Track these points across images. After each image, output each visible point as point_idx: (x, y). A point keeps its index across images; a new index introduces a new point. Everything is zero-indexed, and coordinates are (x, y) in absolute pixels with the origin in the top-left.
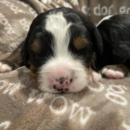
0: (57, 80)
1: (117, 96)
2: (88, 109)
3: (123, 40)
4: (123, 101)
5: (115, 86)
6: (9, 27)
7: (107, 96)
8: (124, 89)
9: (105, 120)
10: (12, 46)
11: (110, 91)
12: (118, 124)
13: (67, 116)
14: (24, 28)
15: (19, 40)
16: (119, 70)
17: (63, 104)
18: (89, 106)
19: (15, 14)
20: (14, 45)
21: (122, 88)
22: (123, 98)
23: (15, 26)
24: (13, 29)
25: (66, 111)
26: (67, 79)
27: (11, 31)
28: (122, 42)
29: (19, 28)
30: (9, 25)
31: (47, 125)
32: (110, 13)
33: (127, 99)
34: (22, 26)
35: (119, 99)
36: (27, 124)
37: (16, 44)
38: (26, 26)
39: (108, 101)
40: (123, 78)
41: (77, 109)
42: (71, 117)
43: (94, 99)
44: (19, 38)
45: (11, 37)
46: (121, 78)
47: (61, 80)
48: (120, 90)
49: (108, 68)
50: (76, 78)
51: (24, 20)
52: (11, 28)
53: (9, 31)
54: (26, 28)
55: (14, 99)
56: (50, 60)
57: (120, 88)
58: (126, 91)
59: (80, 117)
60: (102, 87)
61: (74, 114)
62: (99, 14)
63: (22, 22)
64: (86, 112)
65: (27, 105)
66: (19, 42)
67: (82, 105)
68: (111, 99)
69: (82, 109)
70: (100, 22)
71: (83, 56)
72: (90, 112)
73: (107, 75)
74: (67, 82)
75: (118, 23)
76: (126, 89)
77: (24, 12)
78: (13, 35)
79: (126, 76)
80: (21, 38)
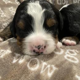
0: (36, 47)
1: (72, 57)
2: (53, 66)
3: (76, 21)
4: (76, 60)
5: (70, 50)
6: (2, 12)
7: (65, 57)
8: (76, 52)
9: (65, 74)
10: (4, 25)
11: (67, 53)
12: (73, 76)
13: (39, 71)
14: (12, 13)
15: (9, 21)
16: (73, 40)
17: (37, 63)
18: (53, 64)
19: (5, 4)
20: (6, 24)
21: (75, 51)
22: (76, 58)
23: (6, 12)
24: (4, 14)
25: (39, 68)
26: (42, 46)
27: (3, 15)
28: (75, 22)
29: (9, 13)
30: (2, 11)
31: (26, 78)
32: (67, 3)
33: (78, 59)
34: (10, 12)
35: (73, 59)
36: (12, 78)
37: (7, 23)
38: (13, 12)
39: (66, 60)
40: (76, 45)
41: (45, 66)
42: (42, 72)
43: (57, 59)
44: (9, 20)
45: (3, 19)
46: (74, 45)
47: (39, 47)
48: (74, 53)
49: (66, 39)
50: (48, 45)
51: (12, 7)
52: (3, 13)
53: (2, 15)
54: (13, 13)
55: (3, 61)
56: (31, 34)
57: (74, 52)
58: (78, 53)
59: (47, 72)
60: (62, 51)
61: (43, 70)
62: (61, 4)
63: (10, 9)
64: (51, 68)
65: (12, 65)
66: (9, 22)
67: (49, 64)
68: (68, 59)
69: (49, 66)
70: (61, 9)
71: (53, 31)
72: (55, 68)
73: (65, 43)
74: (42, 48)
75: (73, 10)
76: (78, 52)
77: (12, 3)
78: (5, 18)
79: (78, 43)
80: (10, 20)
